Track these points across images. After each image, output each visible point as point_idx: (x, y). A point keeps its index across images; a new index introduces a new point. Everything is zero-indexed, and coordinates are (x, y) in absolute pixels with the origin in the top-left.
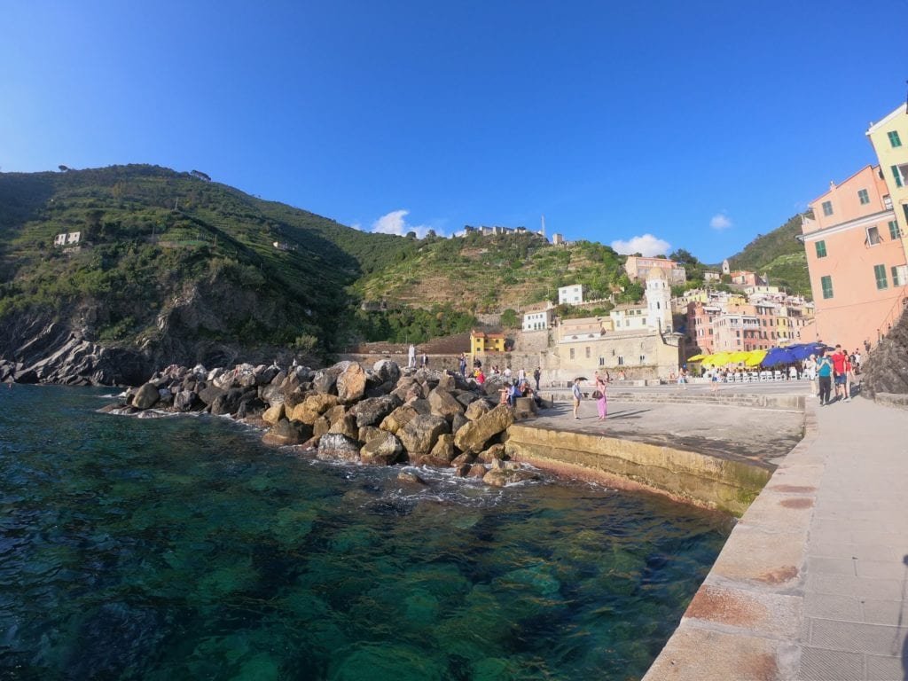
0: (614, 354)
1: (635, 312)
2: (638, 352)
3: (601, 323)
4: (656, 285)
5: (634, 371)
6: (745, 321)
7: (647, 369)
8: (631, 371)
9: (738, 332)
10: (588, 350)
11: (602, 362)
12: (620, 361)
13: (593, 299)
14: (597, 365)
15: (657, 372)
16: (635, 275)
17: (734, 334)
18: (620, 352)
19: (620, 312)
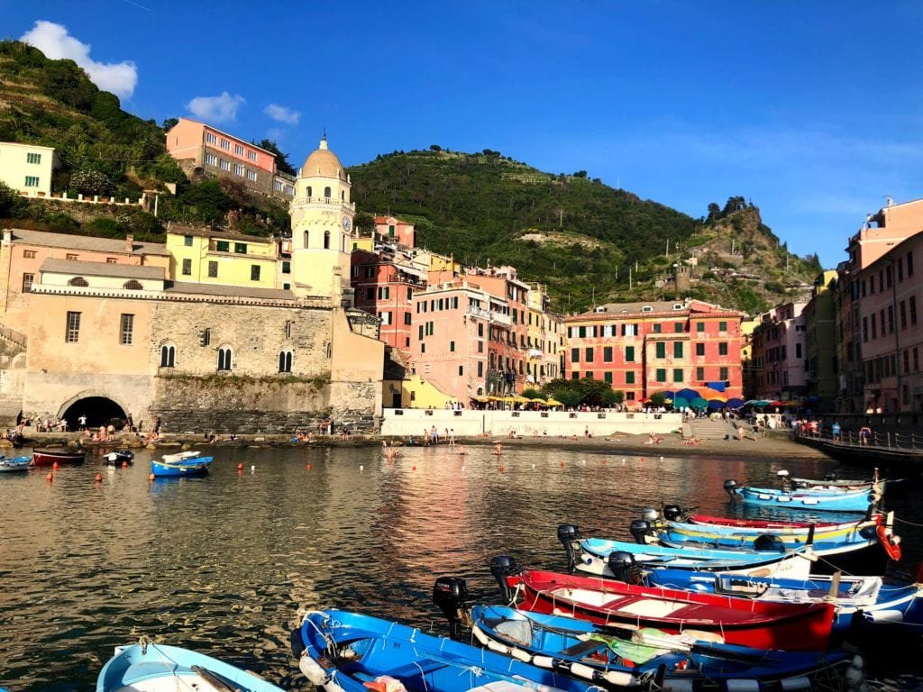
0: (206, 342)
1: (232, 247)
2: (274, 343)
3: (143, 257)
4: (328, 191)
5: (264, 389)
6: (493, 306)
7: (300, 385)
8: (256, 388)
9: (481, 326)
10: (127, 321)
11: (168, 357)
12: (224, 359)
13: (87, 194)
14: (153, 366)
15: (326, 395)
16: (197, 164)
17: (475, 327)
18: (226, 335)
19: (196, 241)
